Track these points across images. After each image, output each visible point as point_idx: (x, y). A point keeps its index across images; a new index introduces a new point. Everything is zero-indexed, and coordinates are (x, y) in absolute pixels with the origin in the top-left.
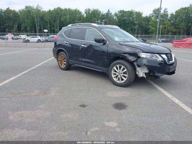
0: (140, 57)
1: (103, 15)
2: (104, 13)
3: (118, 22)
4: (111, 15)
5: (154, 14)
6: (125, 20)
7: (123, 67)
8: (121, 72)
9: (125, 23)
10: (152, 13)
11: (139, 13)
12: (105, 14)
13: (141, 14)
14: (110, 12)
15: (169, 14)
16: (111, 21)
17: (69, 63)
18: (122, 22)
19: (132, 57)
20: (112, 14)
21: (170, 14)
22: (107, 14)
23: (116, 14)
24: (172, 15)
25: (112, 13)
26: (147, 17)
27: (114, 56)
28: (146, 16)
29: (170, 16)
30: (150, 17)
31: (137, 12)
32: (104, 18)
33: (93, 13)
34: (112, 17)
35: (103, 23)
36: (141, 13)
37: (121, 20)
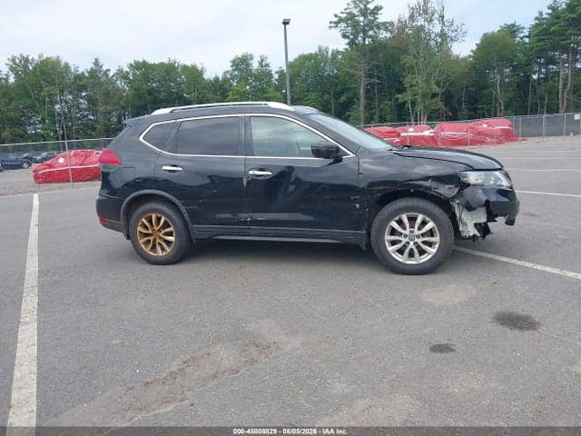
0: (469, 185)
1: (80, 77)
2: (81, 70)
3: (134, 96)
4: (107, 75)
5: (236, 73)
6: (153, 89)
7: (420, 218)
8: (417, 232)
9: (156, 97)
10: (231, 69)
11: (194, 67)
12: (87, 75)
13: (201, 73)
14: (104, 68)
15: (273, 72)
16: (111, 95)
17: (193, 236)
18: (148, 97)
19: (447, 186)
20: (111, 74)
21: (277, 73)
22: (93, 73)
23: (122, 75)
24: (281, 73)
25: (109, 70)
26: (217, 79)
27: (388, 191)
28: (214, 76)
29: (276, 76)
30: (225, 80)
31: (185, 68)
32: (84, 88)
33: (42, 72)
34: (110, 82)
35: (82, 101)
36: (200, 69)
37: (142, 91)
